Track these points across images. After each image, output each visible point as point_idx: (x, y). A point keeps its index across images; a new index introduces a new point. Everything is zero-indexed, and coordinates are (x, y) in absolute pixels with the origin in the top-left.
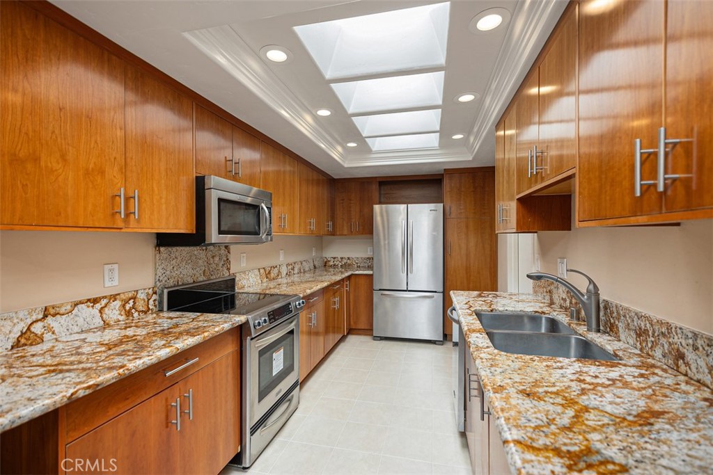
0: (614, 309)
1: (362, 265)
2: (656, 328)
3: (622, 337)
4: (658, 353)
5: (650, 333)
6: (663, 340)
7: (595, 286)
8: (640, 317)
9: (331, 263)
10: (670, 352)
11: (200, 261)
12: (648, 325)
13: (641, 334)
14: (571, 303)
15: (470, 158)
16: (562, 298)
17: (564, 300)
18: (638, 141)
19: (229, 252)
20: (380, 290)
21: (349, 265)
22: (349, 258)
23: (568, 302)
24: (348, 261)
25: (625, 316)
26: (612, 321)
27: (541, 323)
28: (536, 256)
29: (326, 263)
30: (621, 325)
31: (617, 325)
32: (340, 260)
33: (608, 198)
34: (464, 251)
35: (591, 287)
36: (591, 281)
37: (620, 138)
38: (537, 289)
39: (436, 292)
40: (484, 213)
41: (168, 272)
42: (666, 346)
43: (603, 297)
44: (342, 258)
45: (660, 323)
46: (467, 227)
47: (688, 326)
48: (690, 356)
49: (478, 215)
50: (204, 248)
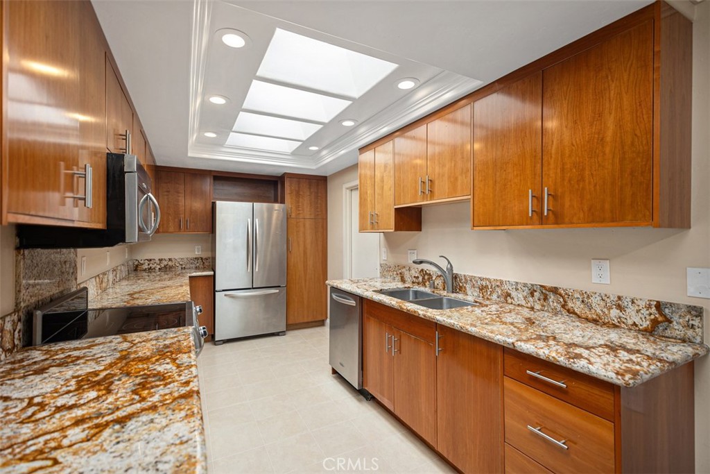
0: (463, 278)
1: (188, 266)
2: (493, 284)
3: (469, 293)
4: (494, 297)
5: (489, 287)
6: (498, 289)
7: (451, 266)
8: (481, 279)
9: (146, 266)
10: (502, 294)
12: (488, 283)
13: (482, 288)
14: (423, 278)
16: (415, 277)
17: (418, 277)
18: (530, 191)
19: (76, 256)
20: (223, 291)
21: (171, 267)
22: (170, 260)
23: (420, 279)
24: (170, 263)
25: (471, 281)
26: (461, 285)
27: (409, 294)
28: (384, 249)
29: (137, 266)
30: (468, 286)
31: (465, 287)
32: (158, 262)
34: (301, 248)
35: (449, 266)
36: (449, 262)
38: (385, 273)
39: (279, 287)
40: (317, 215)
42: (499, 292)
43: (454, 272)
44: (161, 260)
45: (496, 280)
46: (304, 226)
47: (513, 280)
48: (514, 294)
49: (313, 217)
50: (59, 250)
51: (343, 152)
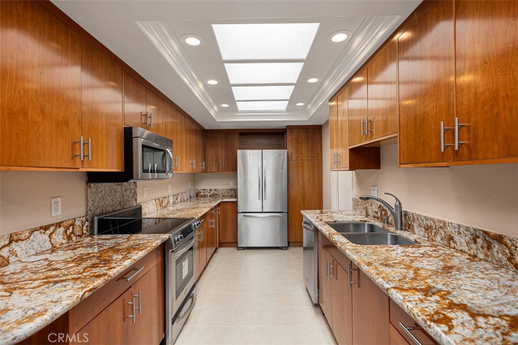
0: (411, 216)
1: (226, 195)
2: (437, 224)
3: (416, 231)
4: (438, 238)
5: (434, 228)
6: (441, 231)
7: (400, 203)
8: (427, 219)
9: (202, 194)
10: (445, 237)
11: (117, 194)
12: (432, 223)
13: (428, 228)
14: (381, 214)
15: (306, 119)
16: (375, 212)
17: (377, 213)
18: (442, 122)
19: (136, 187)
20: (243, 212)
21: (216, 195)
22: (216, 190)
23: (379, 213)
24: (216, 192)
25: (418, 219)
26: (410, 223)
27: (365, 226)
28: (355, 185)
29: (198, 193)
30: (415, 225)
31: (413, 225)
32: (209, 191)
33: (421, 152)
34: (301, 183)
35: (397, 203)
36: (397, 200)
37: (429, 119)
38: (356, 207)
39: (282, 212)
40: (314, 157)
41: (96, 204)
42: (443, 234)
43: (403, 209)
44: (210, 190)
45: (440, 221)
46: (303, 166)
47: (455, 221)
48: (456, 238)
49: (310, 158)
50: (120, 183)
51: (320, 103)
